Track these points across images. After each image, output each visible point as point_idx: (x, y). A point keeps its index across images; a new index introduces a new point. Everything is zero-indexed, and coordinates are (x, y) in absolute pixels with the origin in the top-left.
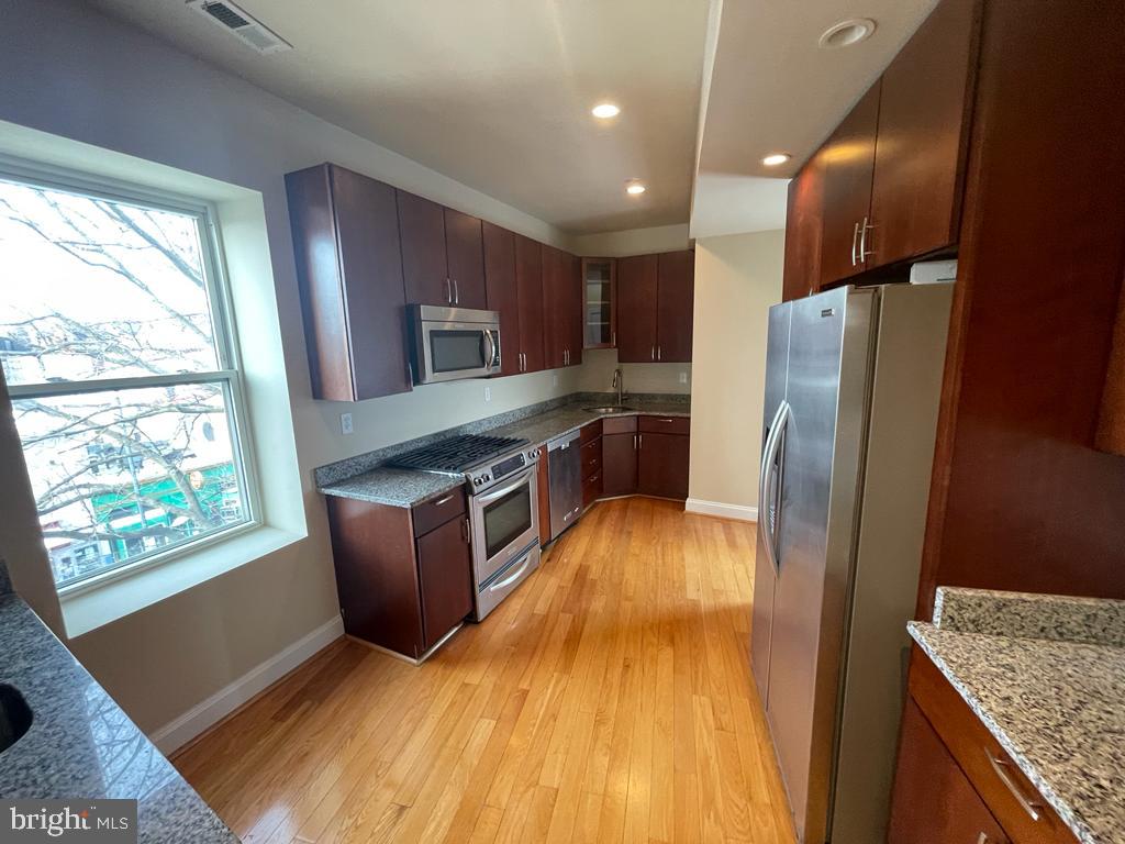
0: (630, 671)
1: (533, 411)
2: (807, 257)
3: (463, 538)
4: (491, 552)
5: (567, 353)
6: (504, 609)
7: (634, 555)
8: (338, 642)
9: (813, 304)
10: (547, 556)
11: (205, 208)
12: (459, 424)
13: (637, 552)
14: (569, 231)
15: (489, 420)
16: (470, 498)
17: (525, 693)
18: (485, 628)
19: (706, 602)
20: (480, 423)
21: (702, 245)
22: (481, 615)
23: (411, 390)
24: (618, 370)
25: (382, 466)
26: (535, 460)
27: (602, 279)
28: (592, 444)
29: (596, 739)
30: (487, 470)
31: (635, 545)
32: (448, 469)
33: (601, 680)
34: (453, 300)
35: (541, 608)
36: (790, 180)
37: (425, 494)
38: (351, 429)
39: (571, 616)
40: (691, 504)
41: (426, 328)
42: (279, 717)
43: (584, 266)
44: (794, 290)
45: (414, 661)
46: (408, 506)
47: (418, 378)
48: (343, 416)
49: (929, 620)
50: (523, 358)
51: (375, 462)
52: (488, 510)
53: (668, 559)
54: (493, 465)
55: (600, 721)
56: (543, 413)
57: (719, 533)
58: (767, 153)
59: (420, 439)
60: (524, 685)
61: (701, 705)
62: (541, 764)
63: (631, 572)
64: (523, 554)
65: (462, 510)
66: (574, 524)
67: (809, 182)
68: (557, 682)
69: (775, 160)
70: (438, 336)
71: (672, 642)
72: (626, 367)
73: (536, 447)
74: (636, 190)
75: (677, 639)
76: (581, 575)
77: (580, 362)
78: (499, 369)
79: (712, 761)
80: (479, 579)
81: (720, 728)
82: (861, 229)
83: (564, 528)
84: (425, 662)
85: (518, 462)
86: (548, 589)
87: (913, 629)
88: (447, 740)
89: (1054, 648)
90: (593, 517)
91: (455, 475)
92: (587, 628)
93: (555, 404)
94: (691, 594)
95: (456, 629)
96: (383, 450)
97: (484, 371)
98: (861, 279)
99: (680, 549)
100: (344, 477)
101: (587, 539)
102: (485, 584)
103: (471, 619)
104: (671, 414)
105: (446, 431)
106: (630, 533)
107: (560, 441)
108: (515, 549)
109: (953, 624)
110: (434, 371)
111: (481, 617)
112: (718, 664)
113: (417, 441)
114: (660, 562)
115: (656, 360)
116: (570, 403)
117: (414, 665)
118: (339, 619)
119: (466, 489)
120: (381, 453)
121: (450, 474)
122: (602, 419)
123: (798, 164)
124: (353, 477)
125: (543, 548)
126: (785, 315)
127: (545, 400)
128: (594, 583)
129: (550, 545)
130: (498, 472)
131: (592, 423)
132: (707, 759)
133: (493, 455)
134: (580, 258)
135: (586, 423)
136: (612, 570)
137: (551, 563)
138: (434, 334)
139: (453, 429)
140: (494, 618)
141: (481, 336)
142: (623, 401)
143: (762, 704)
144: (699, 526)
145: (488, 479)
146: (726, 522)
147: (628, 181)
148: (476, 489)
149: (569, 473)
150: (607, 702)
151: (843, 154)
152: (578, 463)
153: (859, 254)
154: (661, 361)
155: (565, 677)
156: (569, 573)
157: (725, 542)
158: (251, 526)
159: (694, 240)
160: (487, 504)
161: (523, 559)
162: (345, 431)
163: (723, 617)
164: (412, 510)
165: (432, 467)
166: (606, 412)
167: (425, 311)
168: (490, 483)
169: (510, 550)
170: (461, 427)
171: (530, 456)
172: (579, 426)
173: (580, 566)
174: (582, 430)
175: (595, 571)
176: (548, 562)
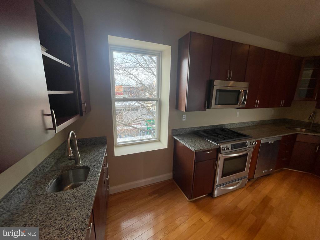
3: (213, 167)
4: (223, 175)
5: (283, 101)
8: (170, 180)
10: (250, 183)
11: (159, 54)
15: (236, 124)
16: (219, 154)
23: (206, 110)
24: (314, 112)
26: (253, 146)
28: (288, 144)
30: (229, 145)
32: (213, 141)
34: (229, 78)
37: (201, 148)
38: (185, 120)
41: (215, 88)
42: (150, 195)
43: (304, 61)
45: (188, 200)
46: (194, 151)
47: (209, 106)
48: (183, 115)
50: (257, 102)
51: (190, 131)
52: (226, 160)
54: (232, 144)
56: (263, 125)
59: (208, 126)
64: (238, 180)
66: (268, 175)
70: (220, 92)
72: (319, 110)
73: (254, 140)
77: (289, 106)
78: (244, 106)
80: (217, 183)
83: (261, 176)
84: (191, 201)
85: (244, 145)
91: (215, 144)
93: (270, 122)
95: (205, 195)
96: (194, 128)
97: (237, 106)
100: (180, 134)
102: (219, 186)
103: (211, 195)
105: (218, 125)
107: (269, 140)
108: (235, 177)
110: (215, 105)
111: (215, 196)
113: (206, 127)
116: (279, 123)
117: (187, 200)
118: (171, 174)
119: (218, 150)
120: (193, 129)
121: (214, 143)
122: (297, 134)
124: (183, 134)
125: (249, 180)
129: (253, 180)
130: (234, 147)
131: (290, 135)
133: (233, 140)
134: (302, 58)
135: (287, 134)
137: (251, 188)
138: (218, 91)
139: (221, 125)
141: (238, 92)
142: (313, 127)
145: (228, 149)
148: (222, 151)
149: (270, 154)
152: (277, 151)
156: (260, 197)
158: (156, 140)
160: (226, 157)
161: (238, 181)
162: (183, 120)
164: (195, 153)
165: (208, 138)
166: (300, 131)
167: (217, 82)
168: (229, 151)
169: (233, 177)
170: (224, 125)
171: (250, 144)
172: (281, 135)
173: (267, 196)
174: (283, 136)
175: (274, 203)
176: (250, 186)
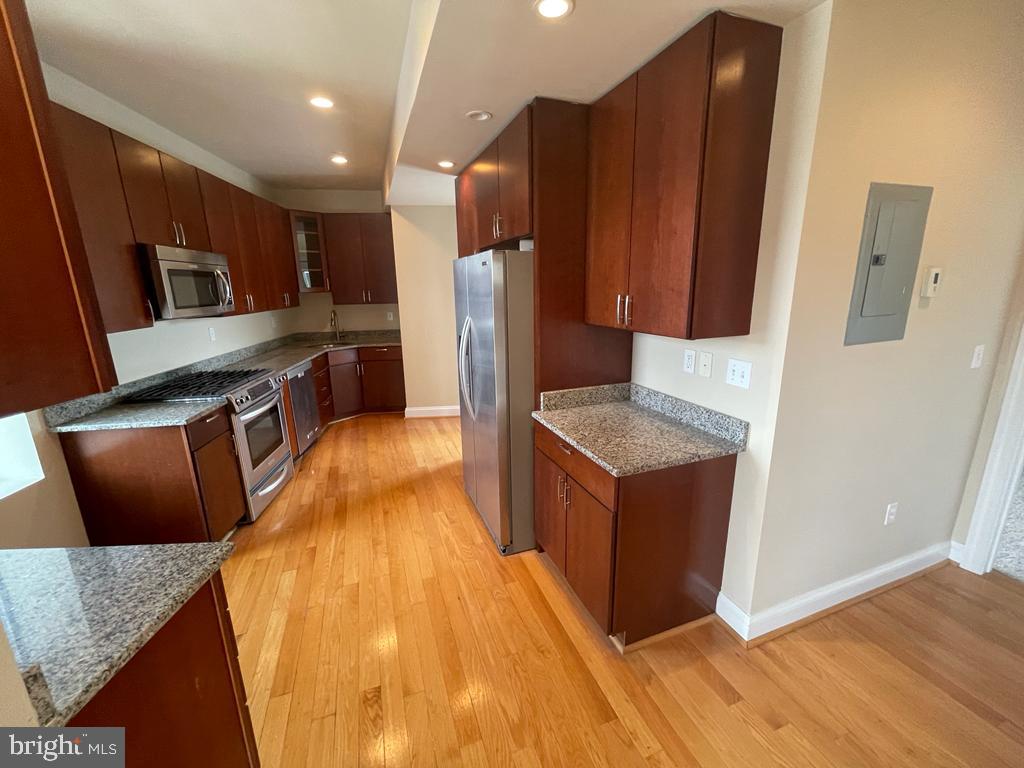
0: (389, 515)
1: (257, 350)
2: (471, 230)
3: (229, 453)
4: (255, 463)
5: (287, 296)
6: (273, 509)
7: (373, 452)
9: (477, 259)
10: (299, 466)
12: (191, 363)
13: (374, 449)
14: (270, 183)
15: (218, 359)
16: (233, 417)
17: (314, 550)
18: (260, 524)
19: (431, 466)
20: (209, 361)
21: (397, 211)
22: (254, 515)
23: (152, 326)
24: (334, 311)
25: (117, 404)
26: (281, 384)
27: (305, 230)
28: (321, 374)
29: (376, 553)
30: (245, 393)
31: (372, 446)
33: (370, 525)
34: (181, 241)
35: (306, 500)
36: (456, 177)
37: (194, 413)
39: (334, 499)
40: (409, 412)
41: (164, 267)
43: (292, 218)
44: (465, 250)
46: (183, 423)
47: (159, 314)
49: (539, 410)
50: (250, 298)
51: (109, 400)
52: (249, 426)
53: (400, 449)
54: (246, 389)
55: (376, 543)
56: (266, 352)
57: (432, 427)
58: (442, 160)
59: (154, 378)
60: (312, 544)
61: (440, 517)
62: (342, 577)
63: (373, 462)
64: (281, 465)
65: (227, 427)
66: (315, 443)
67: (467, 182)
68: (337, 535)
69: (446, 164)
70: (174, 275)
71: (414, 492)
72: (340, 308)
73: (279, 374)
74: (340, 160)
75: (416, 490)
76: (333, 474)
77: (298, 304)
78: (232, 308)
79: (451, 538)
80: (248, 487)
81: (452, 522)
82: (497, 219)
83: (308, 445)
85: (266, 386)
86: (307, 489)
87: (534, 415)
88: (259, 592)
89: (581, 409)
90: (331, 434)
91: (215, 399)
92: (349, 501)
93: (276, 344)
94: (420, 464)
95: (232, 533)
97: (218, 310)
98: (499, 246)
99: (407, 441)
100: (78, 416)
101: (330, 450)
102: (254, 491)
103: (245, 521)
104: (386, 345)
106: (365, 440)
107: (297, 370)
108: (274, 461)
109: (548, 408)
110: (177, 308)
111: (254, 518)
112: (444, 494)
113: (149, 379)
114: (394, 452)
115: (367, 302)
116: (290, 343)
119: (228, 410)
120: (115, 392)
122: (326, 353)
123: (460, 168)
124: (86, 415)
125: (295, 459)
126: (464, 266)
127: (269, 339)
128: (345, 476)
129: (301, 459)
131: (319, 357)
132: (447, 539)
134: (288, 210)
135: (315, 356)
136: (358, 464)
137: (303, 472)
138: (170, 272)
139: (183, 368)
140: (268, 515)
141: (212, 276)
142: (341, 338)
143: (473, 504)
144: (418, 427)
145: (247, 400)
146: (436, 420)
147: (334, 153)
148: (237, 409)
149: (307, 399)
150: (378, 533)
151: (483, 168)
152: (313, 390)
153: (496, 232)
154: (372, 302)
155: (342, 532)
156: (323, 475)
157: (437, 432)
159: (389, 207)
160: (247, 422)
161: (281, 468)
163: (444, 473)
164: (186, 427)
166: (329, 348)
167: (161, 251)
168: (250, 403)
169: (270, 461)
170: (191, 365)
171: (276, 381)
172: (310, 358)
173: (331, 468)
174: (313, 361)
175: (344, 468)
176: (300, 470)
